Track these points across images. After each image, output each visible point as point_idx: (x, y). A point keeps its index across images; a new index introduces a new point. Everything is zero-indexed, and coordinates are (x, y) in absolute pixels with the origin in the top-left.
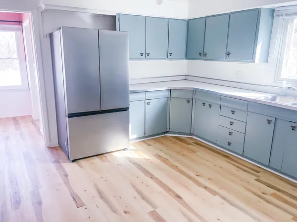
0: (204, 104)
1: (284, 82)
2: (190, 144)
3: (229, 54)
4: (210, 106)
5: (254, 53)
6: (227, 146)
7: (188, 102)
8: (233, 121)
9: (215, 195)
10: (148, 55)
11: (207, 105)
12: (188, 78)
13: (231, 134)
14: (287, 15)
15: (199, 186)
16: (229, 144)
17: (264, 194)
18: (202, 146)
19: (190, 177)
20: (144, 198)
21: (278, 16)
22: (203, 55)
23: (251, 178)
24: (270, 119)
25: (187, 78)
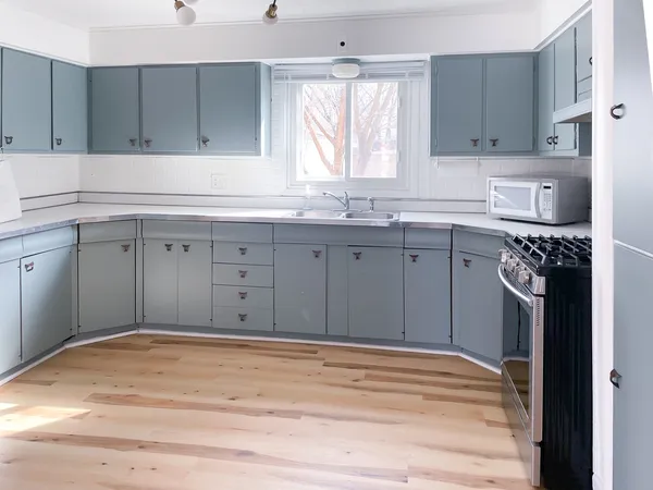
0: (169, 247)
1: (308, 187)
2: (149, 348)
3: (205, 141)
4: (186, 248)
5: (257, 139)
6: (238, 325)
7: (126, 248)
8: (243, 268)
9: (299, 418)
10: (9, 140)
11: (178, 248)
12: (83, 198)
13: (243, 296)
14: (294, 78)
15: (257, 415)
16: (243, 318)
17: (356, 381)
18: (177, 343)
19: (223, 409)
21: (281, 78)
22: (141, 143)
23: (317, 366)
24: (316, 248)
25: (81, 197)
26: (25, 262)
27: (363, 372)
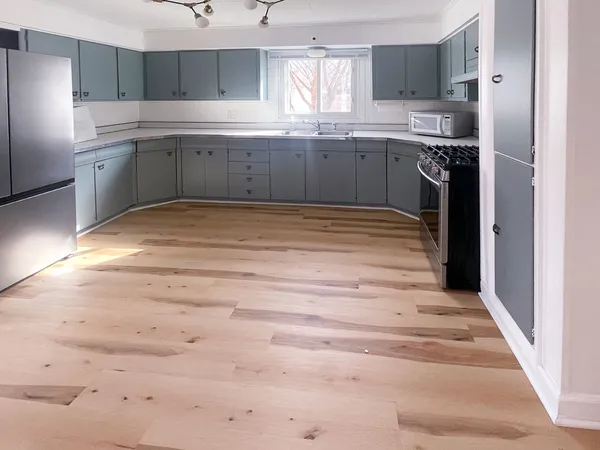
0: (199, 153)
1: (293, 117)
3: (223, 93)
4: (210, 153)
5: (258, 91)
6: (246, 196)
7: (170, 154)
10: (86, 94)
11: (204, 152)
12: (142, 125)
13: (249, 180)
14: (283, 57)
16: (249, 192)
17: (325, 227)
20: (199, 305)
22: (180, 94)
23: (299, 219)
24: (298, 153)
26: (98, 164)
27: (330, 221)
